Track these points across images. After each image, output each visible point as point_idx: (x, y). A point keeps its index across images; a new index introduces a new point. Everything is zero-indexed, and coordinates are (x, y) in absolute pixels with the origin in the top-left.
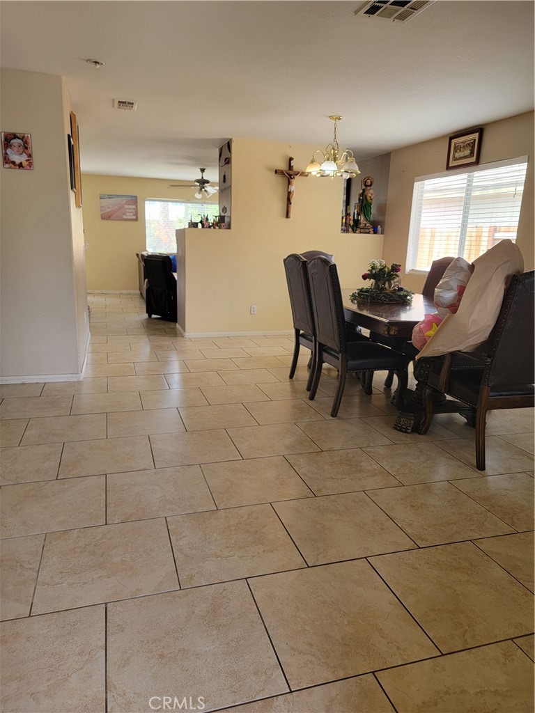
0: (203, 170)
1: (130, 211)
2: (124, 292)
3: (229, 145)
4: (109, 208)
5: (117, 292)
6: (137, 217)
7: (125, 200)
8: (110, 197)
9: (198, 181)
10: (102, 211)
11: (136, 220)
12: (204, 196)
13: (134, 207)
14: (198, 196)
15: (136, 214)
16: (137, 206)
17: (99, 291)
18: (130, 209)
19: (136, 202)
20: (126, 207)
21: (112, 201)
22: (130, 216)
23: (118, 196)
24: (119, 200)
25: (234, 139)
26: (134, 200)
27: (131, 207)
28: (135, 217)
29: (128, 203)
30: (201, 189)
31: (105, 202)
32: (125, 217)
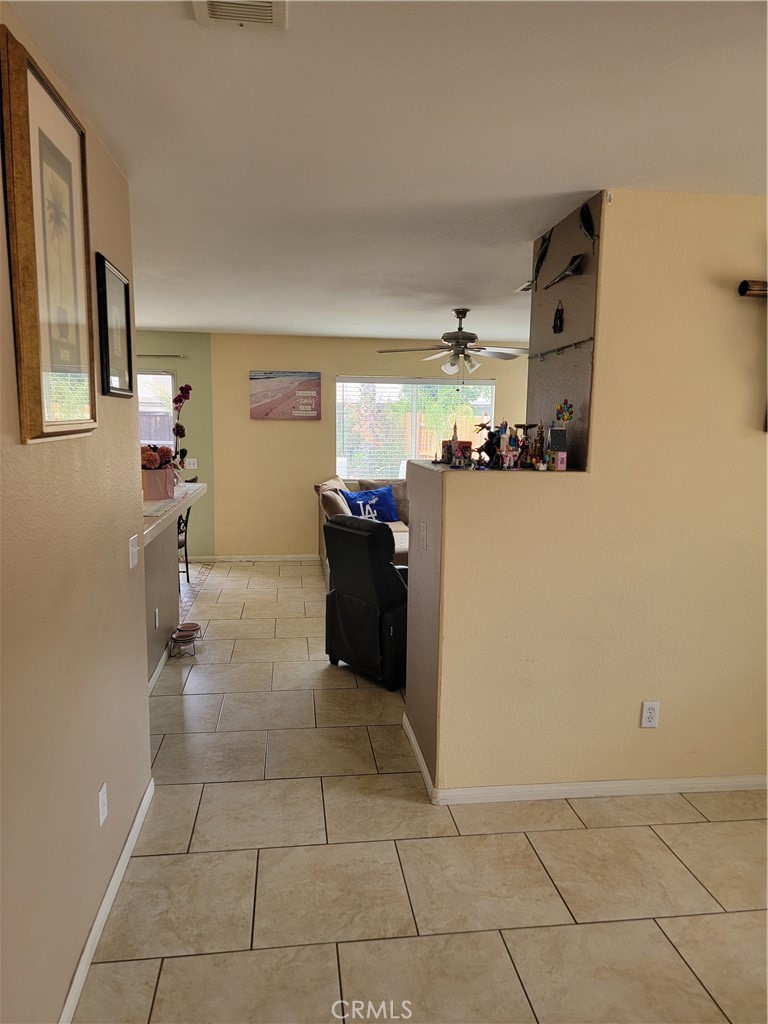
0: (461, 314)
1: (306, 401)
2: (289, 557)
3: (587, 215)
4: (266, 397)
5: (277, 558)
6: (320, 413)
7: (297, 380)
8: (269, 375)
9: (447, 337)
10: (251, 403)
11: (318, 418)
12: (463, 370)
13: (314, 393)
14: (450, 370)
15: (318, 407)
16: (319, 393)
17: (241, 557)
18: (307, 397)
19: (319, 385)
20: (300, 393)
21: (272, 383)
22: (306, 410)
23: (284, 374)
24: (284, 382)
25: (611, 192)
26: (314, 381)
27: (307, 393)
28: (314, 413)
29: (304, 386)
30: (456, 355)
31: (259, 386)
32: (296, 413)
